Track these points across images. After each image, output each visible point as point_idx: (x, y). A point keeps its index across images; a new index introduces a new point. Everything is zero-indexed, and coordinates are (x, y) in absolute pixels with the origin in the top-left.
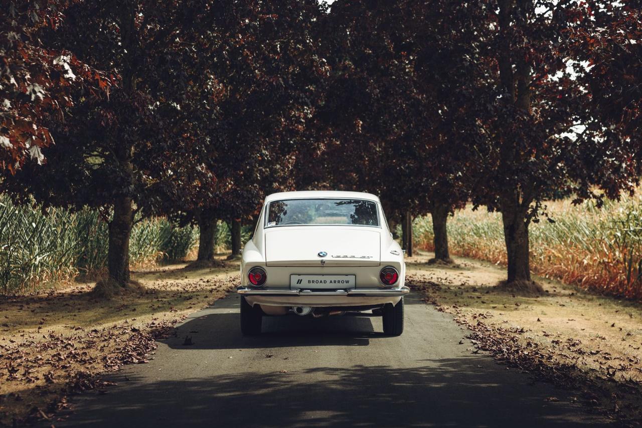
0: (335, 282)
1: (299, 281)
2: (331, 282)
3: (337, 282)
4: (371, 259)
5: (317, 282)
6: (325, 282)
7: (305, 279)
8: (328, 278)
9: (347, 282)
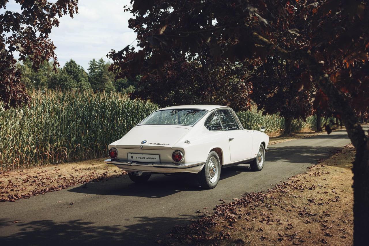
0: (149, 158)
1: (132, 157)
2: (147, 158)
3: (150, 158)
4: (168, 146)
5: (140, 158)
6: (144, 158)
7: (135, 156)
8: (146, 156)
9: (155, 159)
